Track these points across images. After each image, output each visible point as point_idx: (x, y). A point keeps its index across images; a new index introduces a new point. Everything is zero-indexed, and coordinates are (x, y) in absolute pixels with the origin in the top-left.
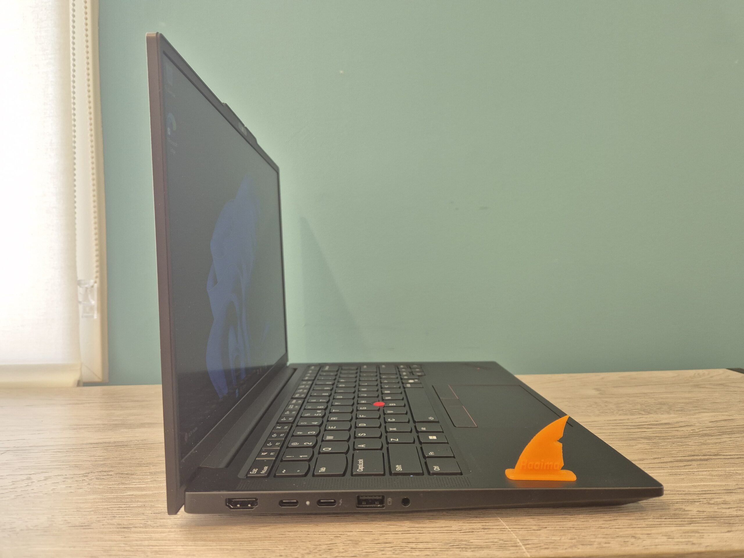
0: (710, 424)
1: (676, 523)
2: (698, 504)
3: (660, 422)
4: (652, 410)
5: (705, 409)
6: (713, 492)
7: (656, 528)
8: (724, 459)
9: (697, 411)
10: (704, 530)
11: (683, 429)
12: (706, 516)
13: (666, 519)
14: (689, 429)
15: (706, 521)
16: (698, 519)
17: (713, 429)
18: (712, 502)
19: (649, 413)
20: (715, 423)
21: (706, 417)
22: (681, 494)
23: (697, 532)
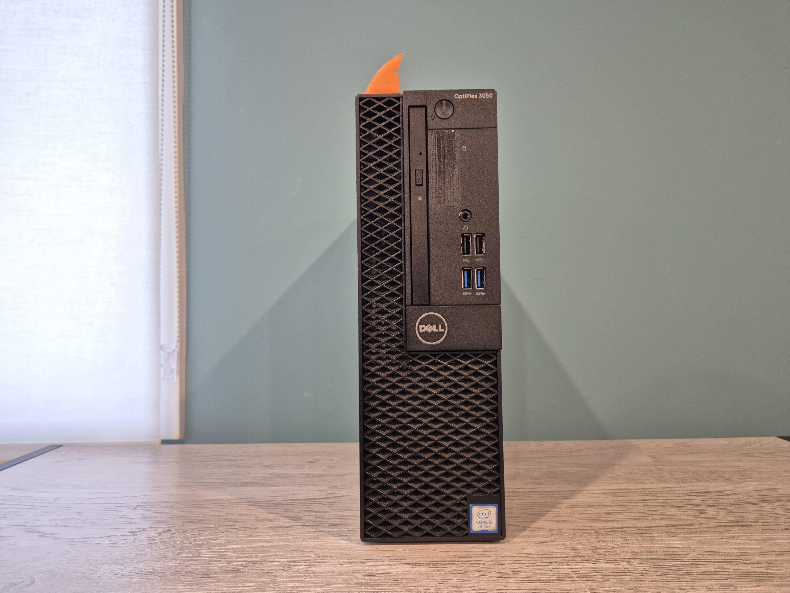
0: (755, 493)
1: (715, 578)
2: (735, 563)
3: (710, 490)
4: (703, 478)
5: (751, 478)
6: (750, 554)
7: (698, 582)
8: (763, 525)
9: (744, 480)
10: (738, 584)
11: (729, 498)
12: (740, 574)
13: (707, 575)
14: (734, 497)
15: (741, 578)
16: (734, 576)
17: (756, 497)
18: (747, 562)
19: (700, 481)
20: (759, 491)
21: (751, 486)
22: (722, 555)
23: (732, 586)
